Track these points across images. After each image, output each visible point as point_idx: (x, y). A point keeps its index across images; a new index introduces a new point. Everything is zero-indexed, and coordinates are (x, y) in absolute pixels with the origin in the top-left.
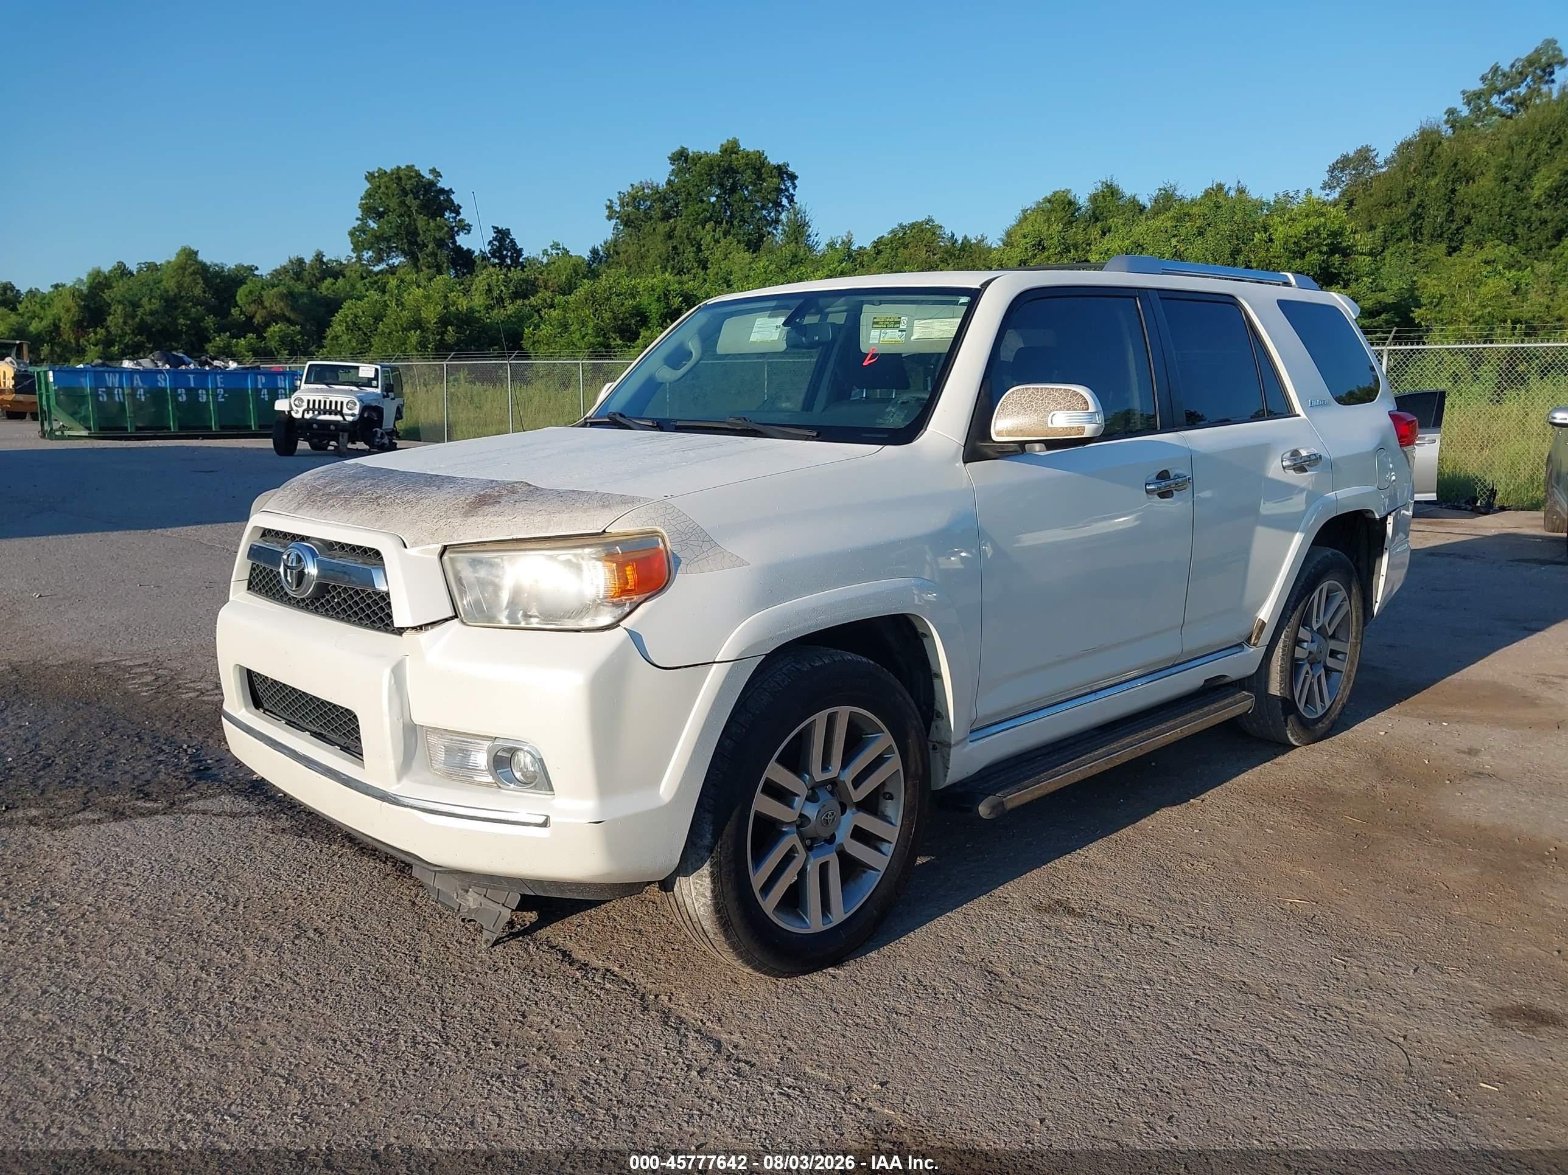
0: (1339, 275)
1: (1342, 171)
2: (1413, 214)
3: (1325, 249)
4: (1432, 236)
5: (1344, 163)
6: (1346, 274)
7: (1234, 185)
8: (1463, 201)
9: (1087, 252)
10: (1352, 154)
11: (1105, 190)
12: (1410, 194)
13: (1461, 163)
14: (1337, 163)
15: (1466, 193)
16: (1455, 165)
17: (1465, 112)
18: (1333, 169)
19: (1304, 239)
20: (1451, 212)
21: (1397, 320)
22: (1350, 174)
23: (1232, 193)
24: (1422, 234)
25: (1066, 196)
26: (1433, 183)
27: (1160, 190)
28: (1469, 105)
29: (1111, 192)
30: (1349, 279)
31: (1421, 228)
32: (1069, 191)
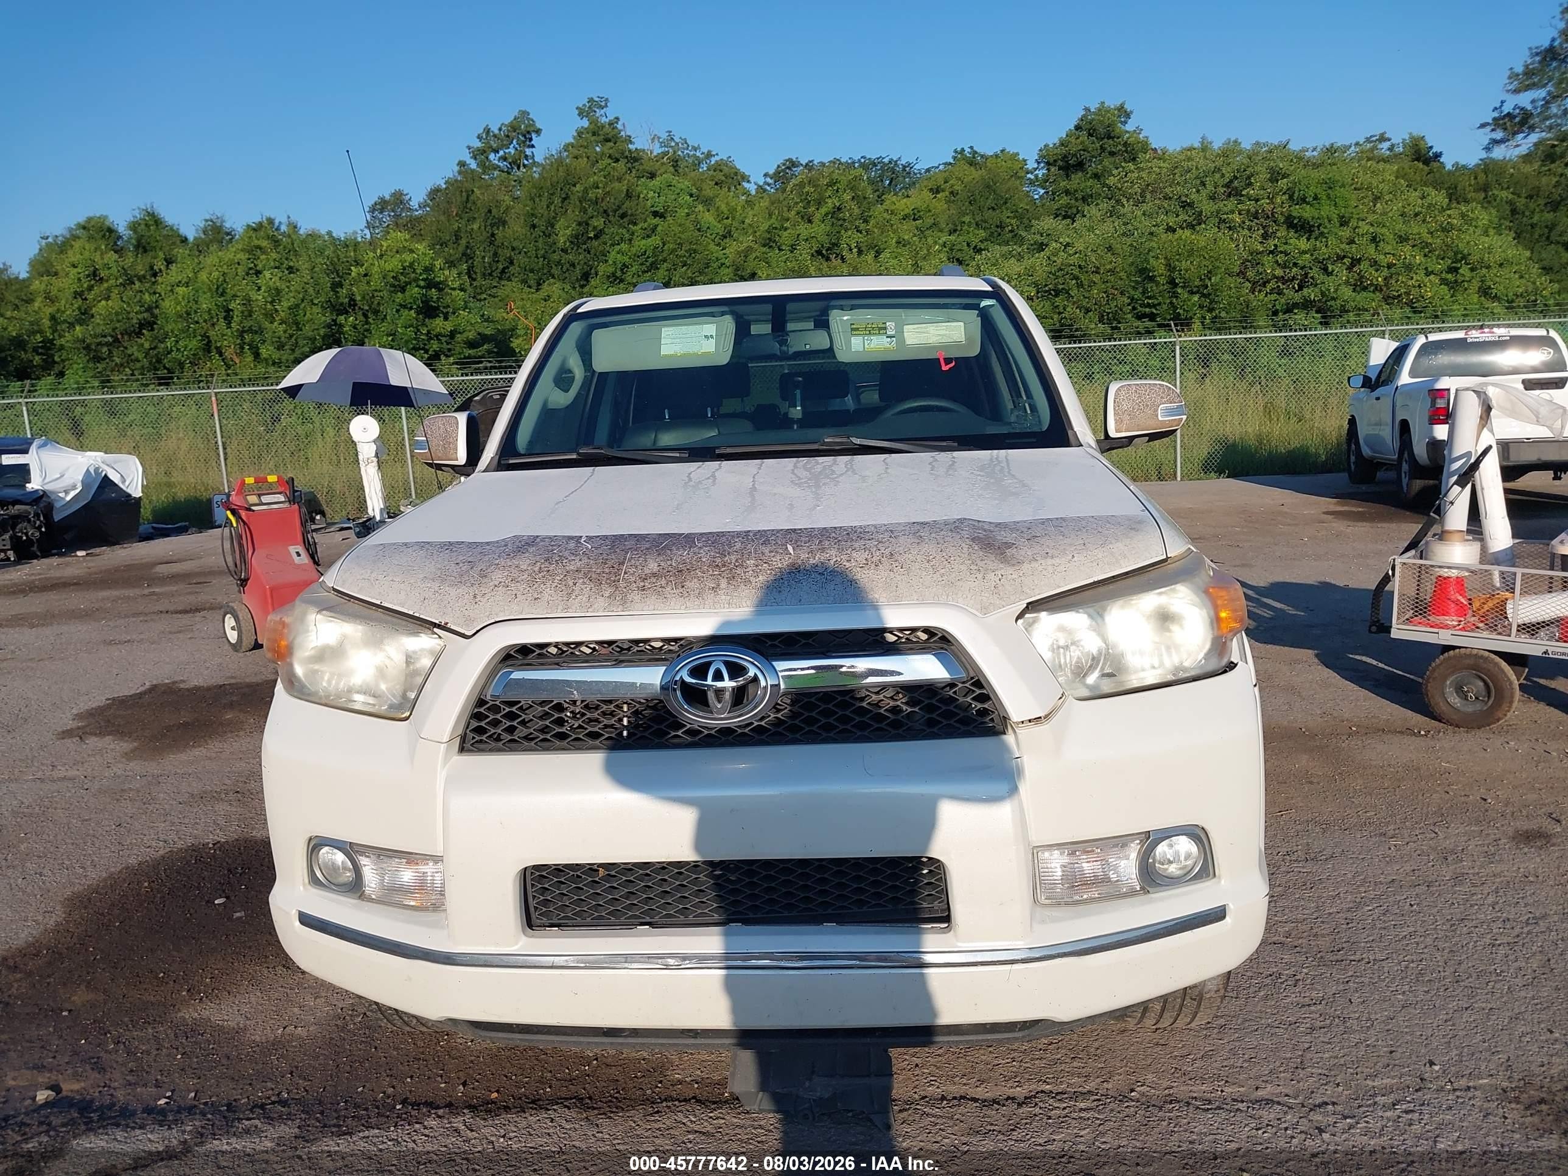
0: (437, 308)
1: (381, 213)
2: (464, 254)
3: (422, 283)
4: (484, 274)
5: (381, 205)
6: (444, 307)
7: (284, 220)
8: (503, 244)
9: (154, 283)
10: (387, 197)
11: (147, 218)
12: (458, 238)
13: (494, 211)
14: (376, 204)
15: (505, 237)
16: (490, 211)
17: (473, 165)
18: (373, 210)
19: (402, 274)
20: (495, 254)
21: (495, 350)
22: (390, 216)
23: (283, 228)
24: (475, 273)
25: (103, 224)
26: (475, 226)
27: (206, 221)
28: (475, 159)
29: (153, 220)
30: (448, 312)
31: (473, 267)
32: (106, 217)
